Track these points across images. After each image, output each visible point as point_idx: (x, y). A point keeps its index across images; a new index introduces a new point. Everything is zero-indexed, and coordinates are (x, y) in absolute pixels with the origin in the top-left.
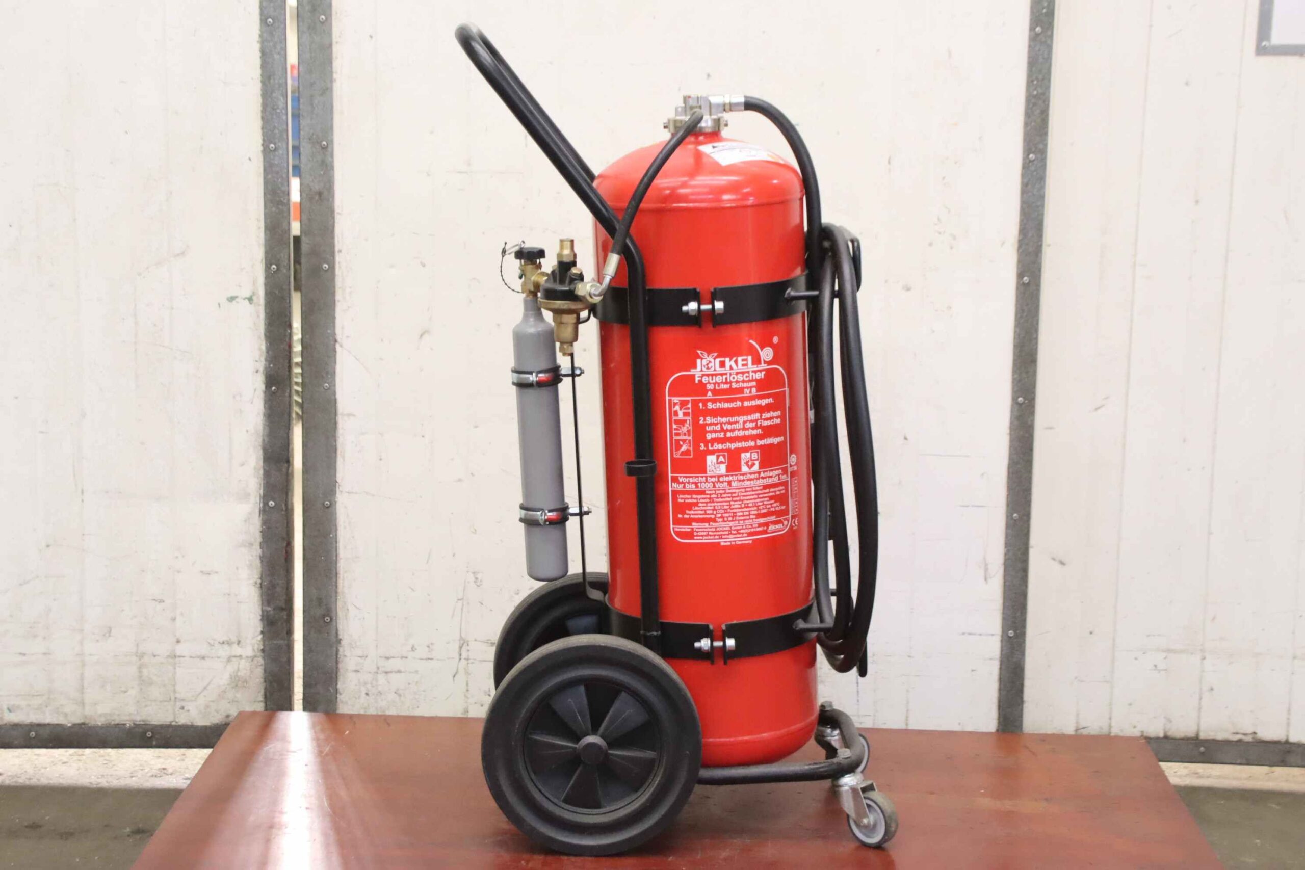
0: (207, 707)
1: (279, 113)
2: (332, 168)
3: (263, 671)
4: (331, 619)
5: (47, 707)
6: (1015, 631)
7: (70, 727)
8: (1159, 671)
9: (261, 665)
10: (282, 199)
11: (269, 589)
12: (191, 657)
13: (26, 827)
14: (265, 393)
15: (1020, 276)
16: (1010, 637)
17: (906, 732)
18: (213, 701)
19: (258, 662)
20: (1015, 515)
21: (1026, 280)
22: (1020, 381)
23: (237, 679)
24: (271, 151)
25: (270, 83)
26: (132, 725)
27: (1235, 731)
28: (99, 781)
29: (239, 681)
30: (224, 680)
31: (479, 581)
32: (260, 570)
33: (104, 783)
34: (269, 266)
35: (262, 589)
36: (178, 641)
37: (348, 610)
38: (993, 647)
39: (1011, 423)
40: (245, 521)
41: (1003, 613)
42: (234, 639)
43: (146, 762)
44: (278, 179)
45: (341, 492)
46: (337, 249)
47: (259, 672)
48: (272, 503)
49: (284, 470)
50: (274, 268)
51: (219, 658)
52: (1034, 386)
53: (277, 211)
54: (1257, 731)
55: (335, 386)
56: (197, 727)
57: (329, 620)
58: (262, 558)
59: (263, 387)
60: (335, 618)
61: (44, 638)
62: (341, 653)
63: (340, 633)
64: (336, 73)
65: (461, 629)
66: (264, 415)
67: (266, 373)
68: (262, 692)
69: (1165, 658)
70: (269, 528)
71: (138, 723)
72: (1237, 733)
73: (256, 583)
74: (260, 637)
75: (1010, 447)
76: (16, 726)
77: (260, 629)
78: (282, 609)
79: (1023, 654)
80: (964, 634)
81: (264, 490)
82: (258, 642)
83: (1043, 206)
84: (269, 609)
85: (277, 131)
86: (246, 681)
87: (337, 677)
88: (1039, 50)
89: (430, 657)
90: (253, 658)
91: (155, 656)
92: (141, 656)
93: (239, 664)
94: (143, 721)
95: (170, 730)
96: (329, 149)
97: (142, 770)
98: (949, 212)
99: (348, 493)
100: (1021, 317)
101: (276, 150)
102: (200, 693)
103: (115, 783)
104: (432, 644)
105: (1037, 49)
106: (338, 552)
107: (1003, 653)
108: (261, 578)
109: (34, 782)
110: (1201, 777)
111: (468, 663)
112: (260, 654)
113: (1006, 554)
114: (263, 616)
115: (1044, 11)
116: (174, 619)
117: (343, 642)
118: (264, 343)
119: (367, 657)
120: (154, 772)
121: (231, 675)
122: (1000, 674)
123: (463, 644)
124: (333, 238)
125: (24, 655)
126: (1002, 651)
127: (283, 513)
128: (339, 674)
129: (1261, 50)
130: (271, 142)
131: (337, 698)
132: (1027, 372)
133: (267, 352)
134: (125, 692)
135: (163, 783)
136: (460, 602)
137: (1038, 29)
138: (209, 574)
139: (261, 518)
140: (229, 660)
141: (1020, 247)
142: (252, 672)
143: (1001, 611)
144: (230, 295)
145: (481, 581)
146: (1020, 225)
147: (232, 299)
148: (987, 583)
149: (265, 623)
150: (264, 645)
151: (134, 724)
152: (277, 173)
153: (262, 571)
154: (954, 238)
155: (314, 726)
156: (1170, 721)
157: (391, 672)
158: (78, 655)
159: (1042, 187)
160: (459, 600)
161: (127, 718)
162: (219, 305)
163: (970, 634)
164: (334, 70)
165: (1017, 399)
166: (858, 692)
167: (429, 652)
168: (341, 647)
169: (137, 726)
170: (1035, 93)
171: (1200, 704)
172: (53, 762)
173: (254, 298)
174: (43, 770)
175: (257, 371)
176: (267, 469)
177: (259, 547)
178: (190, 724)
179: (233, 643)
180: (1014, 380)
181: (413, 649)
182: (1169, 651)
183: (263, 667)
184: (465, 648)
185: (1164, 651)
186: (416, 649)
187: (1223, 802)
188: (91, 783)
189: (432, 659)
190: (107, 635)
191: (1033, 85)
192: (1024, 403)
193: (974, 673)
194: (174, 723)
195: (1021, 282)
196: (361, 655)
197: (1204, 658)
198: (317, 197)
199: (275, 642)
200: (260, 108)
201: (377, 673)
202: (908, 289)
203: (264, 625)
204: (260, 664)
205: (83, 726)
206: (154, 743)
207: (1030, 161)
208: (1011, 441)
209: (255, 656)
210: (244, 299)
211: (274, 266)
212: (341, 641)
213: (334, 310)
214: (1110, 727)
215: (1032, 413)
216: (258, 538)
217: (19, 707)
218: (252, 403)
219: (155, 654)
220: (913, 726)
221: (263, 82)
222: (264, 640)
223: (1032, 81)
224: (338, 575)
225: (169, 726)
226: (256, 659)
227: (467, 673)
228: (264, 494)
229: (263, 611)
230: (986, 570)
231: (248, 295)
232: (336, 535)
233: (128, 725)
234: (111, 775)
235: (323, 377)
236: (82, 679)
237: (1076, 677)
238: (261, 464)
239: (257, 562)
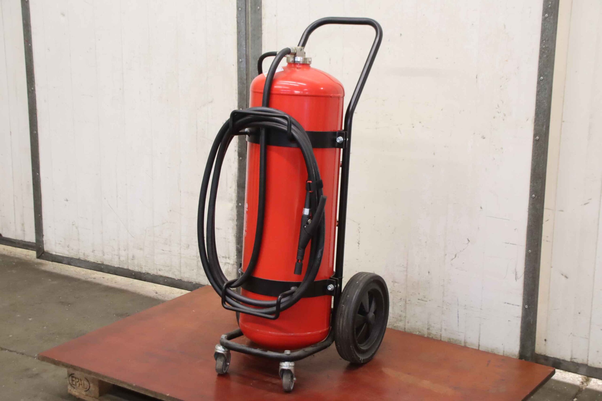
1: (243, 47)
5: (170, 271)
6: (529, 306)
9: (236, 268)
10: (244, 82)
11: (239, 238)
14: (238, 160)
15: (535, 136)
16: (526, 308)
20: (530, 251)
22: (533, 187)
24: (240, 62)
25: (240, 34)
26: (195, 283)
32: (236, 230)
35: (236, 238)
38: (519, 312)
39: (529, 207)
40: (231, 210)
41: (523, 296)
42: (227, 256)
44: (242, 74)
48: (240, 204)
51: (222, 262)
53: (243, 87)
58: (237, 225)
59: (238, 157)
61: (169, 245)
64: (263, 31)
66: (237, 169)
67: (238, 152)
70: (238, 214)
71: (197, 283)
74: (236, 257)
75: (528, 218)
76: (161, 276)
77: (235, 253)
80: (505, 303)
82: (235, 259)
83: (546, 102)
85: (243, 54)
86: (230, 273)
88: (547, 25)
90: (233, 264)
92: (197, 257)
93: (229, 266)
94: (199, 282)
98: (503, 103)
100: (534, 156)
101: (242, 62)
108: (236, 234)
112: (235, 263)
113: (524, 269)
114: (236, 248)
115: (549, 6)
122: (521, 325)
126: (522, 314)
130: (240, 59)
132: (537, 183)
133: (239, 144)
134: (194, 270)
137: (547, 15)
138: (219, 229)
139: (236, 210)
140: (225, 264)
141: (536, 122)
142: (232, 270)
146: (536, 111)
148: (516, 281)
149: (237, 251)
150: (237, 260)
151: (196, 283)
152: (243, 71)
154: (505, 115)
158: (179, 253)
159: (547, 94)
161: (194, 280)
163: (508, 303)
165: (532, 195)
166: (458, 321)
169: (196, 284)
170: (544, 47)
175: (236, 151)
176: (237, 190)
177: (236, 221)
179: (227, 258)
180: (531, 186)
183: (236, 269)
190: (188, 247)
191: (543, 42)
192: (535, 197)
193: (509, 322)
195: (535, 139)
200: (237, 45)
202: (484, 138)
204: (235, 267)
205: (180, 281)
207: (540, 80)
208: (529, 215)
214: (588, 361)
217: (162, 270)
221: (238, 34)
223: (543, 41)
228: (237, 200)
230: (516, 275)
236: (181, 263)
237: (571, 333)
238: (236, 188)
239: (235, 227)
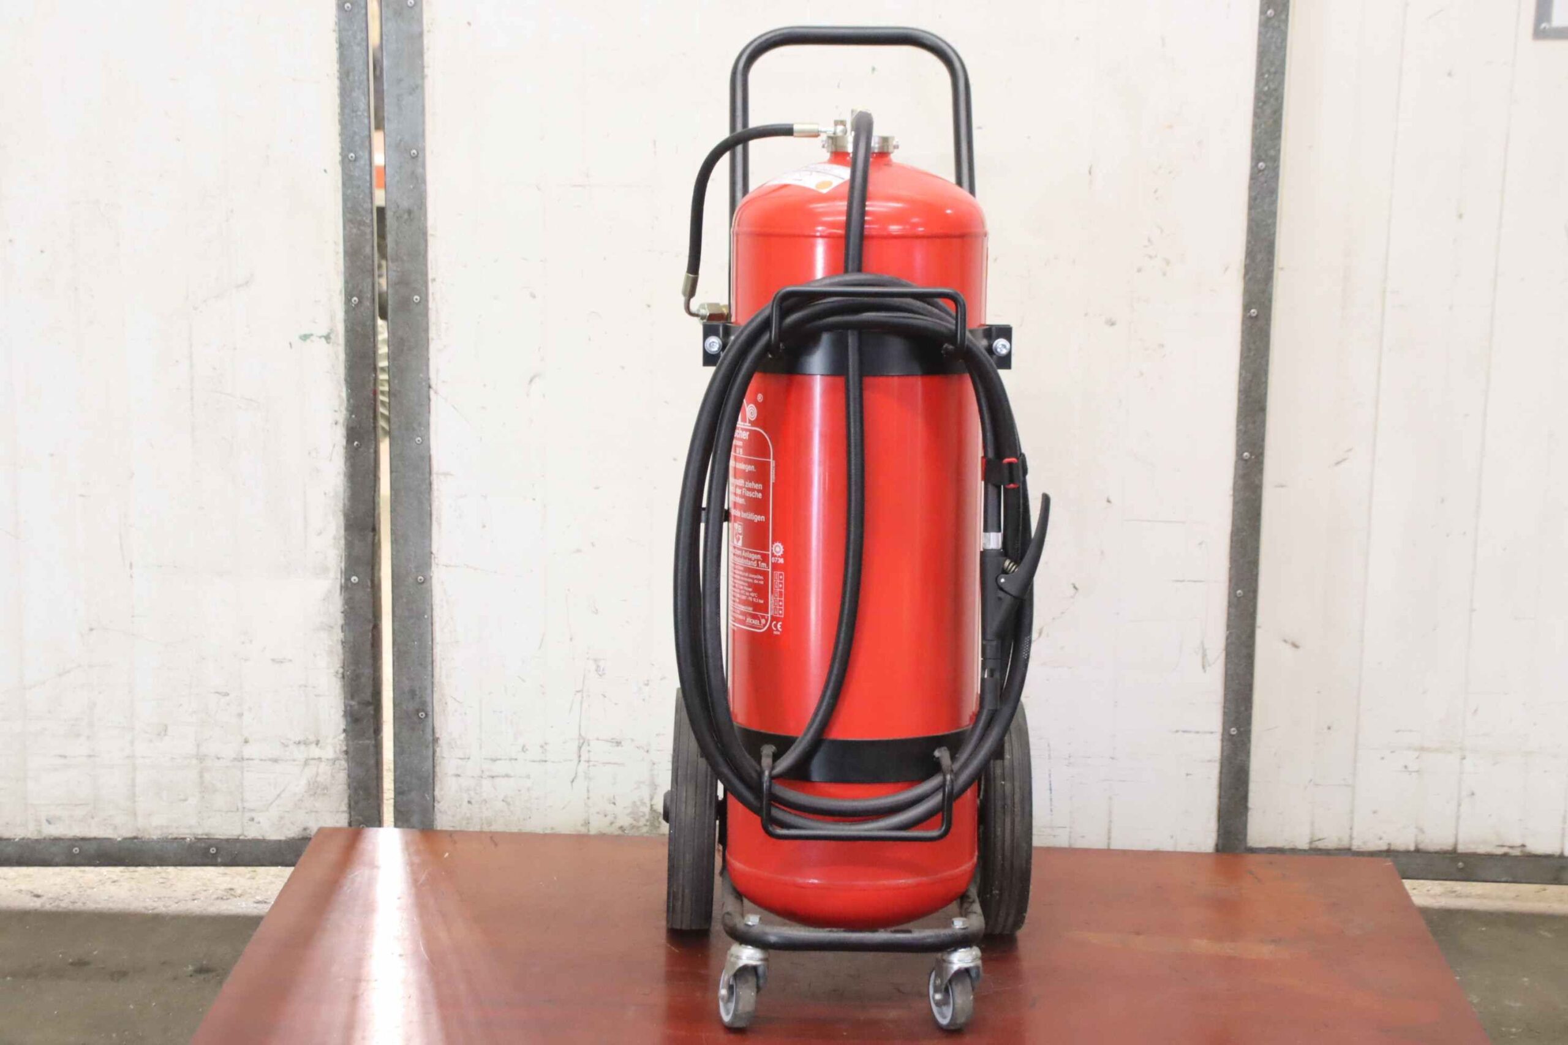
0: (281, 818)
1: (360, 116)
2: (424, 182)
3: (346, 777)
4: (427, 715)
5: (93, 818)
6: (1238, 729)
7: (120, 841)
8: (1410, 773)
9: (345, 769)
10: (364, 218)
11: (352, 679)
12: (261, 760)
13: (72, 964)
14: (346, 448)
15: (1247, 308)
16: (1233, 736)
17: (1108, 853)
18: (288, 812)
19: (340, 765)
20: (1239, 591)
21: (1254, 313)
22: (1245, 432)
23: (316, 785)
24: (350, 161)
25: (348, 80)
26: (193, 839)
27: (1500, 844)
28: (155, 905)
29: (318, 787)
30: (299, 785)
31: (601, 669)
32: (342, 657)
33: (161, 908)
34: (349, 298)
35: (344, 682)
36: (246, 742)
37: (446, 703)
38: (1212, 747)
39: (1235, 483)
40: (324, 600)
41: (1224, 707)
42: (312, 738)
43: (209, 880)
44: (359, 195)
45: (437, 564)
46: (430, 276)
47: (342, 777)
48: (354, 579)
49: (369, 539)
50: (355, 301)
51: (294, 760)
52: (1262, 439)
53: (358, 232)
54: (1525, 844)
55: (429, 439)
56: (270, 841)
57: (424, 715)
58: (344, 643)
59: (344, 442)
60: (431, 713)
61: (88, 737)
62: (438, 754)
63: (437, 730)
64: (428, 67)
65: (580, 726)
66: (345, 475)
67: (347, 425)
68: (346, 801)
69: (1417, 758)
70: (351, 608)
71: (199, 837)
72: (1503, 846)
73: (337, 672)
74: (343, 736)
75: (1234, 511)
76: (56, 840)
77: (342, 726)
78: (368, 704)
79: (1248, 753)
80: (1177, 731)
81: (346, 563)
82: (341, 742)
83: (1274, 224)
84: (353, 703)
85: (357, 138)
86: (326, 788)
87: (434, 783)
88: (1272, 37)
89: (544, 759)
90: (334, 761)
91: (218, 758)
92: (201, 758)
93: (318, 767)
94: (206, 835)
95: (238, 845)
96: (420, 159)
97: (205, 891)
98: (1162, 231)
99: (446, 566)
100: (1247, 357)
101: (356, 160)
102: (272, 803)
103: (174, 908)
104: (546, 744)
105: (1268, 35)
106: (434, 636)
107: (1225, 754)
108: (343, 667)
109: (79, 906)
110: (1459, 896)
111: (589, 766)
112: (343, 756)
113: (1227, 638)
114: (345, 712)
116: (241, 715)
117: (441, 742)
118: (344, 389)
119: (469, 758)
120: (220, 893)
121: (309, 782)
122: (1221, 778)
123: (583, 744)
124: (426, 265)
125: (65, 757)
126: (1223, 751)
127: (369, 590)
128: (436, 779)
129: (1540, 34)
130: (351, 151)
131: (434, 806)
132: (1254, 422)
133: (348, 400)
134: (185, 800)
135: (230, 907)
136: (579, 694)
137: (1270, 12)
138: (282, 662)
139: (342, 597)
140: (306, 763)
141: (1246, 273)
142: (333, 777)
143: (1222, 705)
144: (303, 333)
145: (603, 670)
146: (1247, 247)
147: (305, 337)
148: (1205, 671)
149: (349, 719)
150: (347, 745)
151: (196, 838)
152: (359, 187)
153: (344, 660)
154: (1168, 262)
155: (407, 845)
156: (1422, 831)
157: (497, 776)
158: (128, 757)
159: (1274, 202)
160: (578, 692)
161: (187, 831)
162: (290, 344)
163: (1184, 732)
164: (426, 64)
165: (1242, 454)
166: (1051, 799)
167: (543, 753)
168: (438, 747)
169: (198, 840)
170: (1266, 88)
171: (1458, 810)
172: (100, 881)
173: (332, 336)
174: (89, 892)
175: (337, 423)
176: (350, 539)
177: (340, 631)
178: (260, 838)
179: (311, 743)
180: (1238, 431)
181: (524, 749)
182: (1422, 749)
183: (346, 771)
184: (584, 748)
185: (1416, 750)
186: (527, 750)
187: (1484, 929)
188: (146, 908)
189: (546, 761)
190: (163, 733)
191: (1263, 79)
192: (1250, 458)
193: (1189, 777)
194: (241, 838)
195: (1249, 314)
196: (462, 757)
197: (1464, 758)
198: (406, 216)
199: (361, 742)
200: (337, 110)
201: (482, 777)
202: (1113, 324)
203: (347, 721)
204: (342, 768)
205: (136, 841)
206: (219, 860)
207: (1260, 171)
208: (1235, 503)
209: (338, 759)
210: (320, 337)
211: (355, 298)
212: (439, 741)
213: (427, 349)
214: (1351, 838)
215: (1261, 471)
216: (340, 620)
217: (59, 818)
218: (331, 460)
219: (219, 756)
220: (1117, 845)
221: (341, 79)
222: (346, 739)
223: (1263, 75)
224: (434, 664)
225: (237, 840)
226: (337, 761)
227: (588, 778)
228: (346, 569)
229: (346, 706)
230: (1204, 656)
231: (325, 334)
232: (432, 616)
233: (188, 839)
234: (169, 898)
235: (414, 429)
236: (134, 785)
237: (1311, 780)
238: (342, 532)
239: (339, 647)
